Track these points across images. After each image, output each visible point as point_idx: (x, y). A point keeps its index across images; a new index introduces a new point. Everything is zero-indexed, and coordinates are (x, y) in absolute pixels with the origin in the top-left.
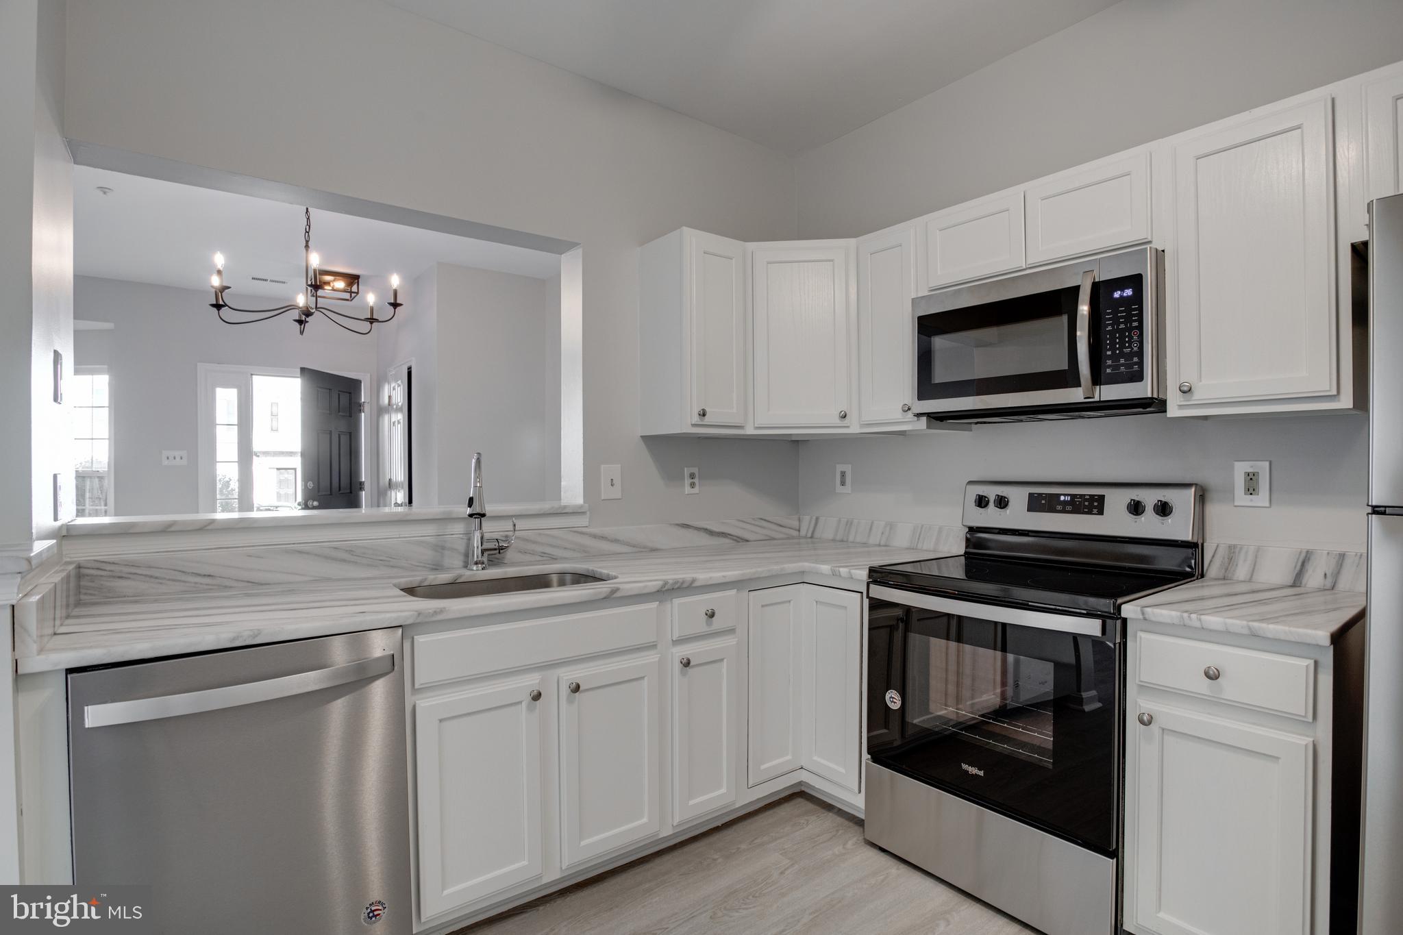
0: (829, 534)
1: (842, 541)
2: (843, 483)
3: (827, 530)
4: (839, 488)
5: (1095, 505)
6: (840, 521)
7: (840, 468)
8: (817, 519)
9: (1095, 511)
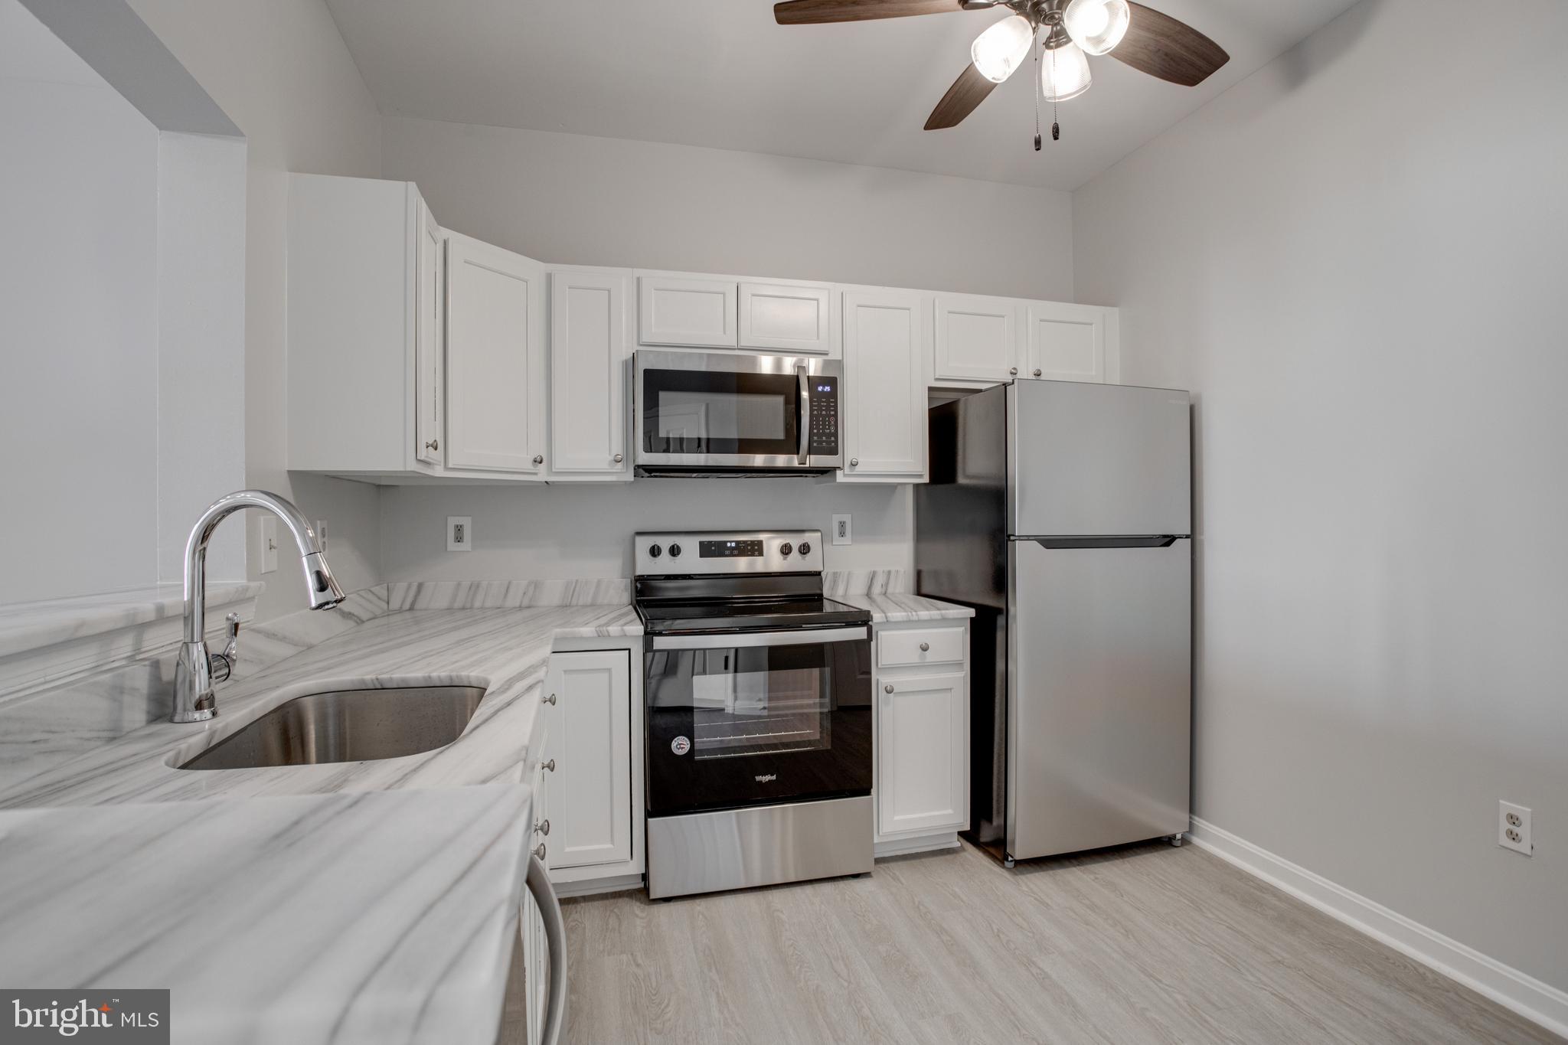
0: (442, 602)
1: (464, 608)
2: (459, 539)
3: (438, 596)
4: (452, 545)
5: (754, 549)
6: (459, 584)
7: (453, 522)
8: (420, 586)
9: (756, 553)
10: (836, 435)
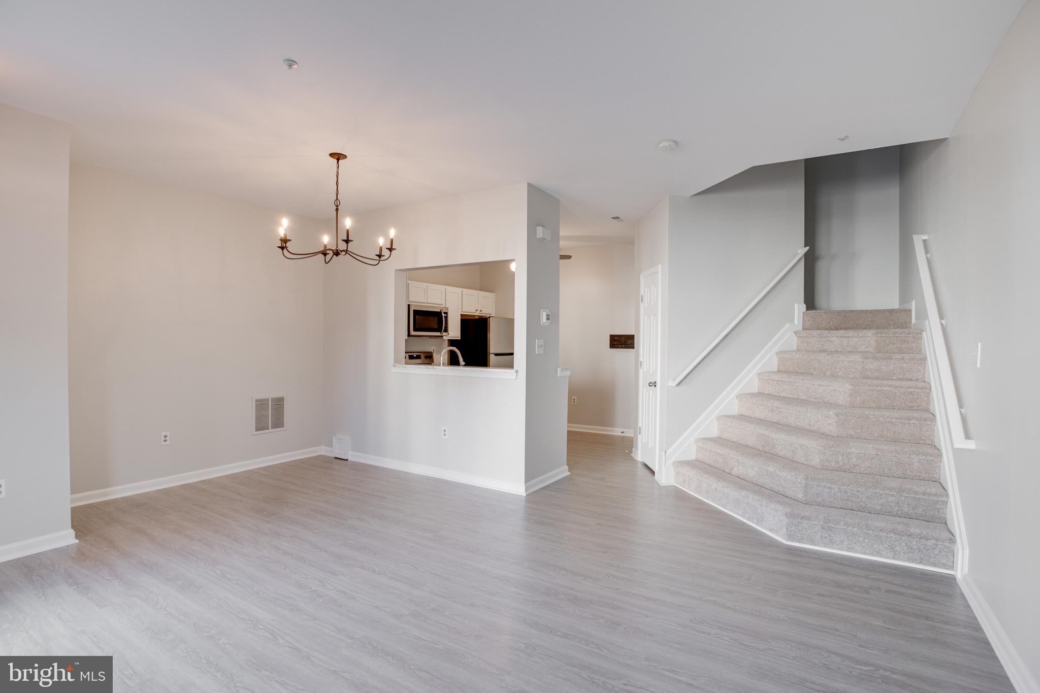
10: (447, 327)
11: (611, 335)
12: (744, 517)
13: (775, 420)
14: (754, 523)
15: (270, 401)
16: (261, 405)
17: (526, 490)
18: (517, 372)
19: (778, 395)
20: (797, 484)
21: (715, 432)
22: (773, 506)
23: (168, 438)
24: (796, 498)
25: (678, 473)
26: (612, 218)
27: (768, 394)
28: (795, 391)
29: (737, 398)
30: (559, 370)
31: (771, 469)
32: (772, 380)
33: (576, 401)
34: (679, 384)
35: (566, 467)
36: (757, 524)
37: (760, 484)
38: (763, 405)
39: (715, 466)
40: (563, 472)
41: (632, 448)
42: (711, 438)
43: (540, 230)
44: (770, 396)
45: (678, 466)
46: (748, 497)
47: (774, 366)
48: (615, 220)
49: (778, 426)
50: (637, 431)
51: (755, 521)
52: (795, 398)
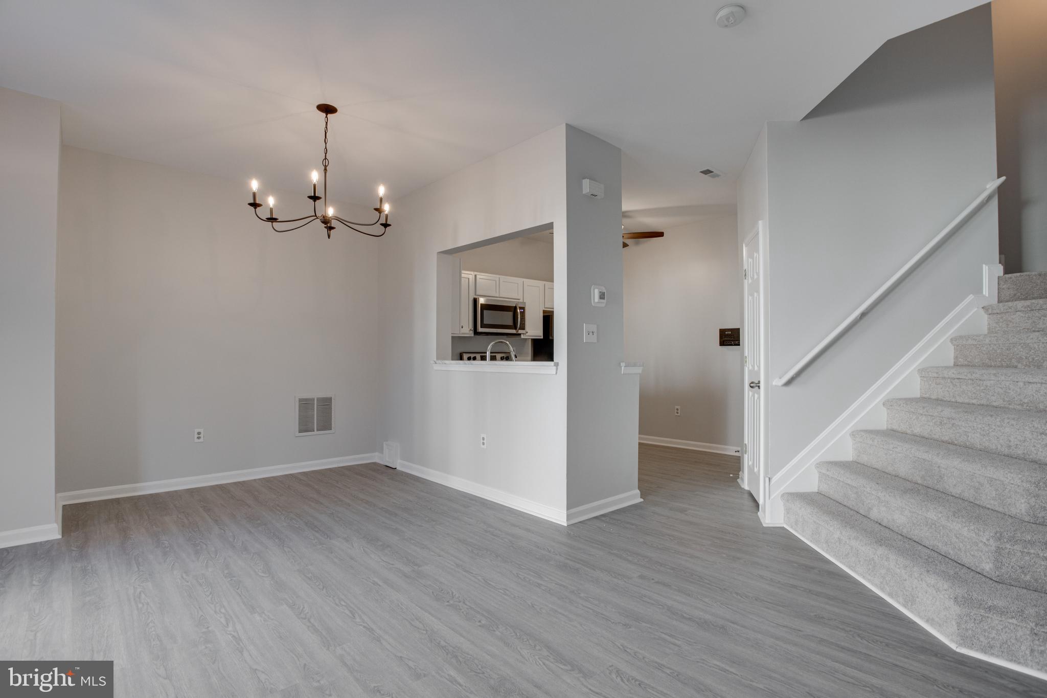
10: (524, 324)
11: (720, 330)
12: (882, 589)
13: (946, 438)
14: (899, 602)
15: (316, 401)
16: (305, 404)
17: (569, 517)
18: (557, 365)
19: (953, 400)
20: (980, 545)
21: (848, 454)
22: (932, 579)
23: (202, 436)
24: (978, 570)
25: (788, 511)
26: (701, 172)
27: (937, 400)
28: (982, 394)
29: (884, 404)
30: (623, 364)
31: (932, 515)
32: (944, 378)
33: (679, 411)
34: (789, 383)
35: (638, 492)
36: (905, 606)
37: (915, 538)
38: (925, 415)
39: (845, 503)
40: (633, 497)
41: (739, 472)
42: (841, 462)
43: (586, 183)
44: (939, 402)
45: (788, 501)
46: (888, 559)
47: (949, 356)
48: (706, 176)
49: (951, 447)
50: (743, 448)
51: (901, 600)
52: (983, 405)
